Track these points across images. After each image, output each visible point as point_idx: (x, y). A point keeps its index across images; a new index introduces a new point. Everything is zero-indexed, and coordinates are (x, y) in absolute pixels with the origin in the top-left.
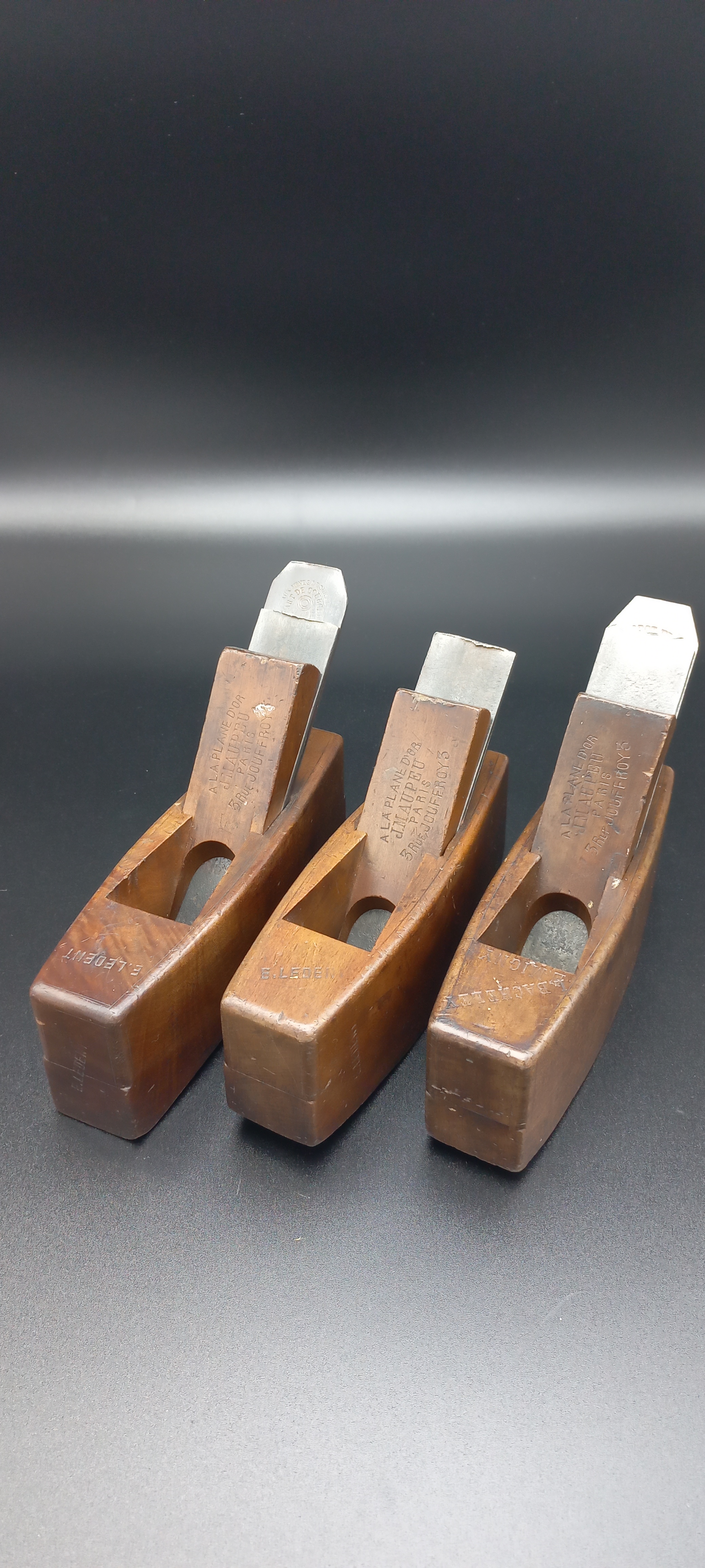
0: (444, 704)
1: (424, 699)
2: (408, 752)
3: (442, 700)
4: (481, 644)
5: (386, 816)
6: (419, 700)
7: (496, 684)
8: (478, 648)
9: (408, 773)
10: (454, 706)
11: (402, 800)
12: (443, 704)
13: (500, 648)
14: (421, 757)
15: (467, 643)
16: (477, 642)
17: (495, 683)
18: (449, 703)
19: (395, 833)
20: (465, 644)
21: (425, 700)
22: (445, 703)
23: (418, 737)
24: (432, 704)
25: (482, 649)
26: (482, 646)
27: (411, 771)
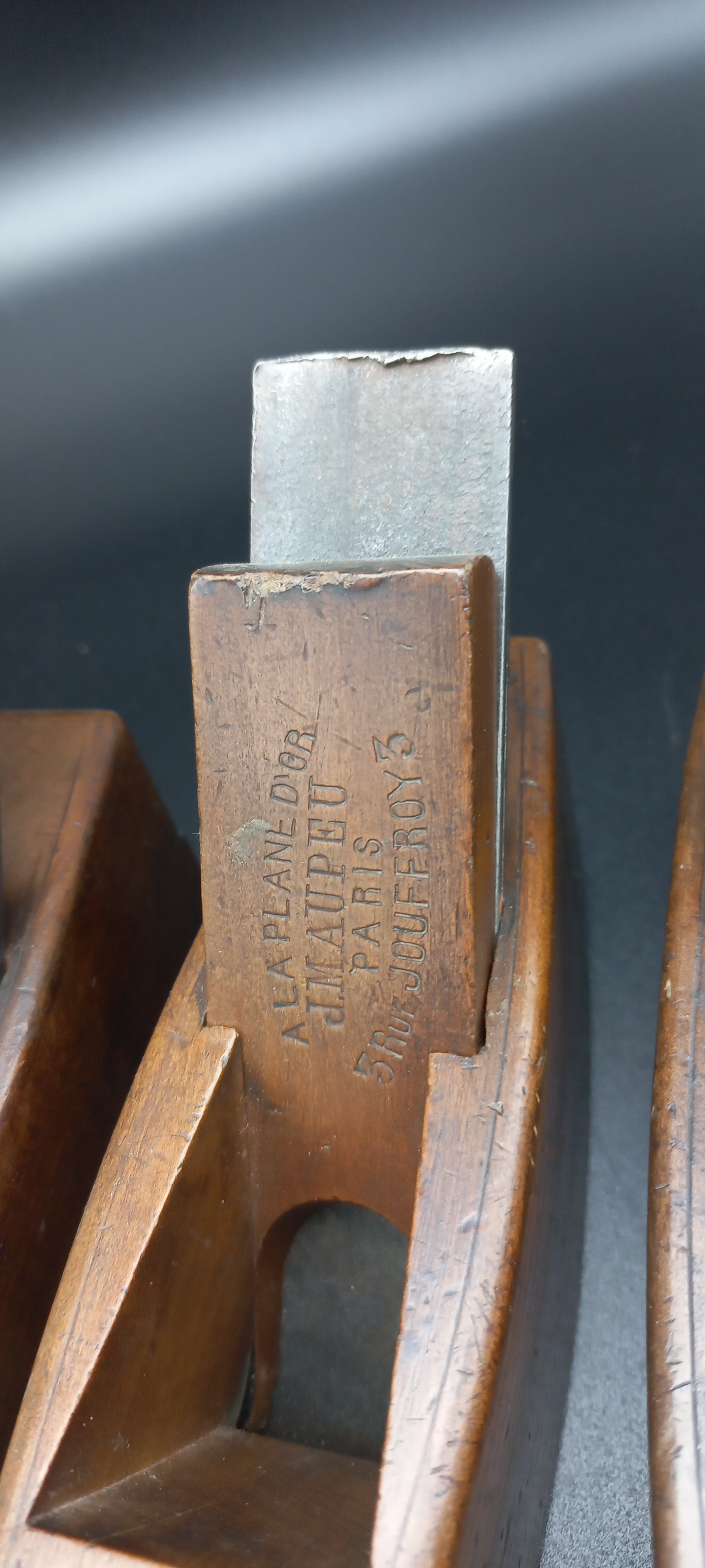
0: (346, 585)
1: (278, 585)
2: (281, 762)
3: (336, 574)
4: (397, 356)
5: (279, 968)
6: (264, 594)
7: (479, 463)
8: (393, 371)
9: (302, 823)
10: (382, 581)
11: (311, 911)
12: (342, 584)
13: (460, 350)
14: (325, 768)
15: (357, 368)
16: (386, 354)
17: (477, 462)
18: (361, 576)
19: (320, 1011)
20: (350, 372)
21: (283, 589)
22: (349, 579)
23: (296, 708)
24: (310, 595)
25: (405, 369)
26: (403, 361)
27: (310, 820)
